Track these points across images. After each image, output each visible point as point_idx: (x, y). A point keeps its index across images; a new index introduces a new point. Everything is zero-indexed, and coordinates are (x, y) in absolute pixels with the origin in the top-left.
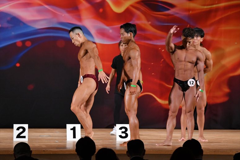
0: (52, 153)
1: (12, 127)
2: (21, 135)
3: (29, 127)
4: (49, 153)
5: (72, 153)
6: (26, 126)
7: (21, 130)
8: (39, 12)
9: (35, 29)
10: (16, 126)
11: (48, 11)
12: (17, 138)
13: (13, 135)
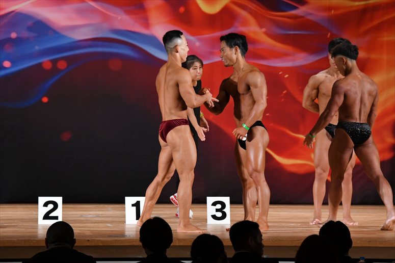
0: (101, 245)
1: (36, 202)
2: (51, 215)
4: (97, 245)
5: (135, 244)
7: (51, 206)
9: (73, 41)
10: (42, 200)
11: (95, 11)
12: (43, 219)
13: (38, 214)
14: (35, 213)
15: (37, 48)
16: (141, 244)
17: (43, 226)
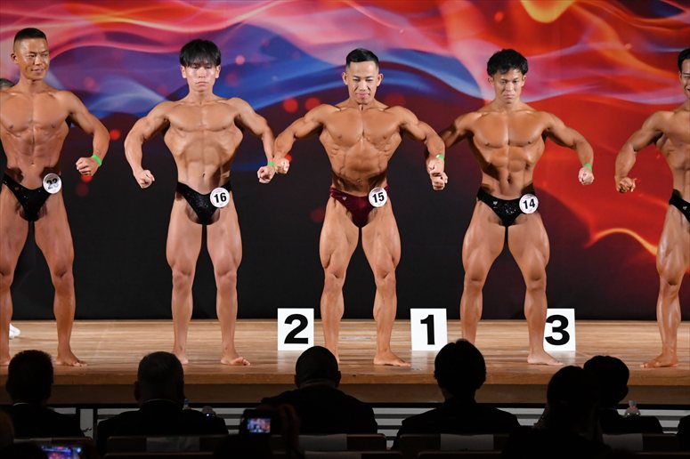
0: (374, 382)
1: (275, 317)
2: (296, 337)
3: (316, 317)
4: (367, 382)
5: (426, 381)
6: (309, 313)
7: (296, 323)
8: (342, 22)
9: (329, 67)
10: (283, 313)
11: (364, 20)
12: (286, 342)
13: (276, 335)
14: (272, 333)
15: (275, 79)
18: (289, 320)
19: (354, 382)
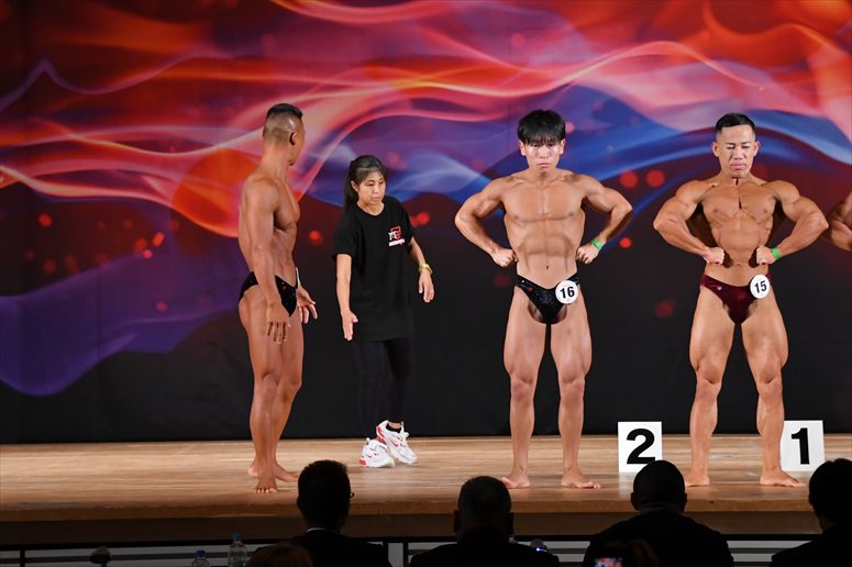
0: (736, 510)
1: (615, 432)
2: (641, 455)
3: (665, 432)
4: (727, 509)
5: (800, 508)
6: (655, 427)
7: (641, 440)
8: (688, 80)
9: (674, 134)
10: (625, 428)
11: (716, 77)
12: (628, 463)
13: (617, 455)
14: (612, 451)
15: (611, 149)
16: (811, 508)
17: (628, 476)
18: (632, 436)
19: (712, 510)
